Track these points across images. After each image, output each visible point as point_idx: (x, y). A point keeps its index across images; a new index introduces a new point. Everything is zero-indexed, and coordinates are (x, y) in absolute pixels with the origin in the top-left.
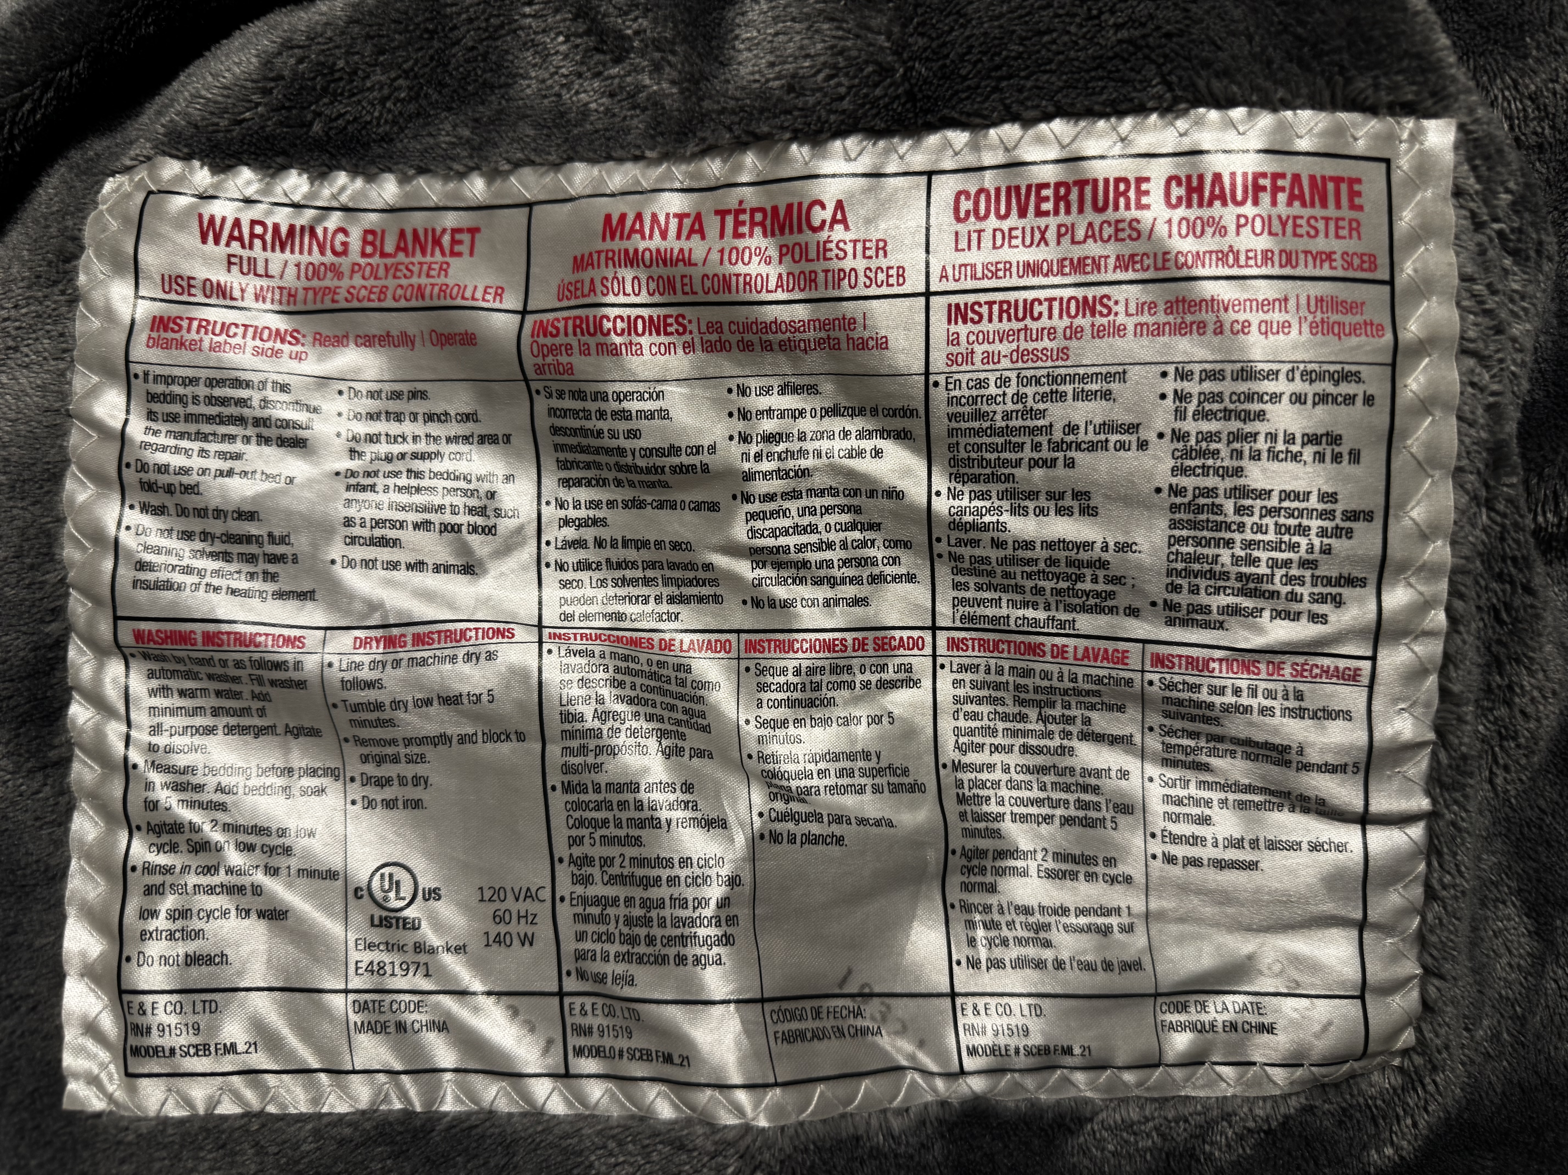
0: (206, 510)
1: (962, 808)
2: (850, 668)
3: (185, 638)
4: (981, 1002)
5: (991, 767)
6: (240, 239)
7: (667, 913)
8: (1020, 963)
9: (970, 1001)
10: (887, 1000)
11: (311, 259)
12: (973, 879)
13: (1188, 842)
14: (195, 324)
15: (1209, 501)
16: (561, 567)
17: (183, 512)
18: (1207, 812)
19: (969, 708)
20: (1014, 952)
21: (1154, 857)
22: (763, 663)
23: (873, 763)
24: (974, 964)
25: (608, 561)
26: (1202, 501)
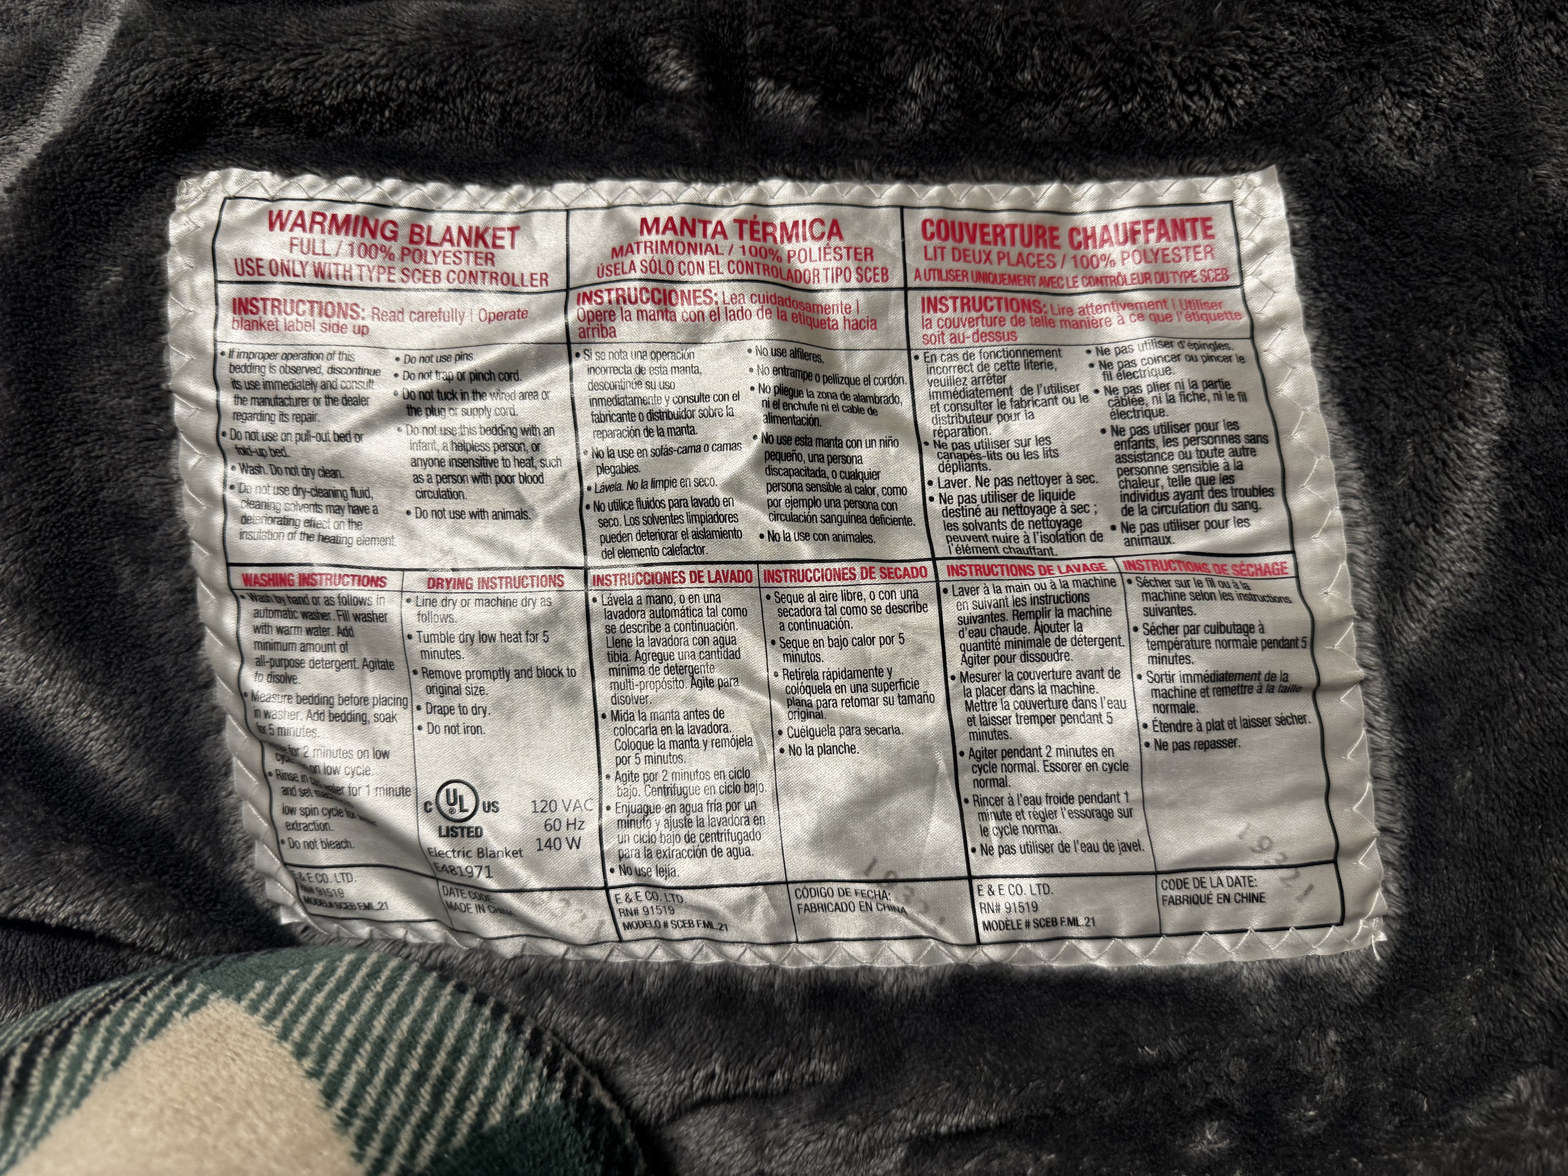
0: (296, 468)
1: (970, 714)
2: (860, 595)
3: (283, 580)
4: (995, 883)
5: (995, 676)
6: (303, 226)
7: (704, 815)
8: (1028, 849)
9: (985, 883)
10: (910, 884)
11: (363, 240)
12: (984, 776)
13: (1176, 729)
14: (269, 303)
15: (1143, 437)
16: (599, 507)
17: (276, 471)
18: (1191, 701)
19: (972, 627)
20: (1023, 839)
21: (1147, 745)
22: (781, 591)
23: (885, 679)
24: (987, 850)
25: (638, 500)
26: (1137, 438)
